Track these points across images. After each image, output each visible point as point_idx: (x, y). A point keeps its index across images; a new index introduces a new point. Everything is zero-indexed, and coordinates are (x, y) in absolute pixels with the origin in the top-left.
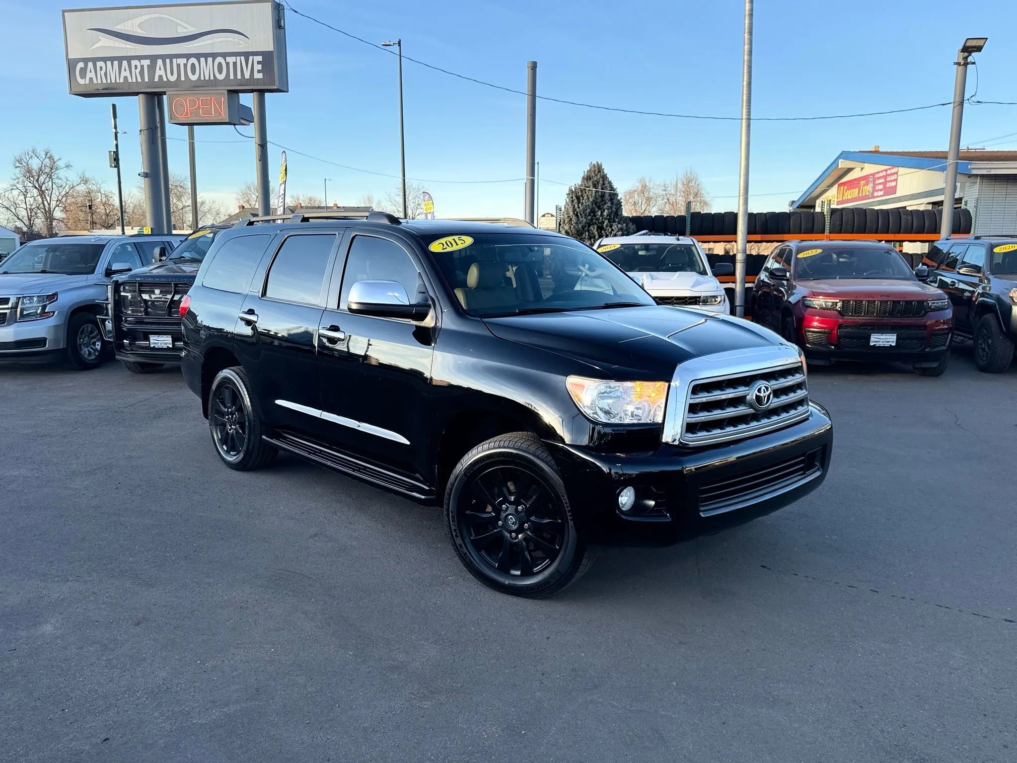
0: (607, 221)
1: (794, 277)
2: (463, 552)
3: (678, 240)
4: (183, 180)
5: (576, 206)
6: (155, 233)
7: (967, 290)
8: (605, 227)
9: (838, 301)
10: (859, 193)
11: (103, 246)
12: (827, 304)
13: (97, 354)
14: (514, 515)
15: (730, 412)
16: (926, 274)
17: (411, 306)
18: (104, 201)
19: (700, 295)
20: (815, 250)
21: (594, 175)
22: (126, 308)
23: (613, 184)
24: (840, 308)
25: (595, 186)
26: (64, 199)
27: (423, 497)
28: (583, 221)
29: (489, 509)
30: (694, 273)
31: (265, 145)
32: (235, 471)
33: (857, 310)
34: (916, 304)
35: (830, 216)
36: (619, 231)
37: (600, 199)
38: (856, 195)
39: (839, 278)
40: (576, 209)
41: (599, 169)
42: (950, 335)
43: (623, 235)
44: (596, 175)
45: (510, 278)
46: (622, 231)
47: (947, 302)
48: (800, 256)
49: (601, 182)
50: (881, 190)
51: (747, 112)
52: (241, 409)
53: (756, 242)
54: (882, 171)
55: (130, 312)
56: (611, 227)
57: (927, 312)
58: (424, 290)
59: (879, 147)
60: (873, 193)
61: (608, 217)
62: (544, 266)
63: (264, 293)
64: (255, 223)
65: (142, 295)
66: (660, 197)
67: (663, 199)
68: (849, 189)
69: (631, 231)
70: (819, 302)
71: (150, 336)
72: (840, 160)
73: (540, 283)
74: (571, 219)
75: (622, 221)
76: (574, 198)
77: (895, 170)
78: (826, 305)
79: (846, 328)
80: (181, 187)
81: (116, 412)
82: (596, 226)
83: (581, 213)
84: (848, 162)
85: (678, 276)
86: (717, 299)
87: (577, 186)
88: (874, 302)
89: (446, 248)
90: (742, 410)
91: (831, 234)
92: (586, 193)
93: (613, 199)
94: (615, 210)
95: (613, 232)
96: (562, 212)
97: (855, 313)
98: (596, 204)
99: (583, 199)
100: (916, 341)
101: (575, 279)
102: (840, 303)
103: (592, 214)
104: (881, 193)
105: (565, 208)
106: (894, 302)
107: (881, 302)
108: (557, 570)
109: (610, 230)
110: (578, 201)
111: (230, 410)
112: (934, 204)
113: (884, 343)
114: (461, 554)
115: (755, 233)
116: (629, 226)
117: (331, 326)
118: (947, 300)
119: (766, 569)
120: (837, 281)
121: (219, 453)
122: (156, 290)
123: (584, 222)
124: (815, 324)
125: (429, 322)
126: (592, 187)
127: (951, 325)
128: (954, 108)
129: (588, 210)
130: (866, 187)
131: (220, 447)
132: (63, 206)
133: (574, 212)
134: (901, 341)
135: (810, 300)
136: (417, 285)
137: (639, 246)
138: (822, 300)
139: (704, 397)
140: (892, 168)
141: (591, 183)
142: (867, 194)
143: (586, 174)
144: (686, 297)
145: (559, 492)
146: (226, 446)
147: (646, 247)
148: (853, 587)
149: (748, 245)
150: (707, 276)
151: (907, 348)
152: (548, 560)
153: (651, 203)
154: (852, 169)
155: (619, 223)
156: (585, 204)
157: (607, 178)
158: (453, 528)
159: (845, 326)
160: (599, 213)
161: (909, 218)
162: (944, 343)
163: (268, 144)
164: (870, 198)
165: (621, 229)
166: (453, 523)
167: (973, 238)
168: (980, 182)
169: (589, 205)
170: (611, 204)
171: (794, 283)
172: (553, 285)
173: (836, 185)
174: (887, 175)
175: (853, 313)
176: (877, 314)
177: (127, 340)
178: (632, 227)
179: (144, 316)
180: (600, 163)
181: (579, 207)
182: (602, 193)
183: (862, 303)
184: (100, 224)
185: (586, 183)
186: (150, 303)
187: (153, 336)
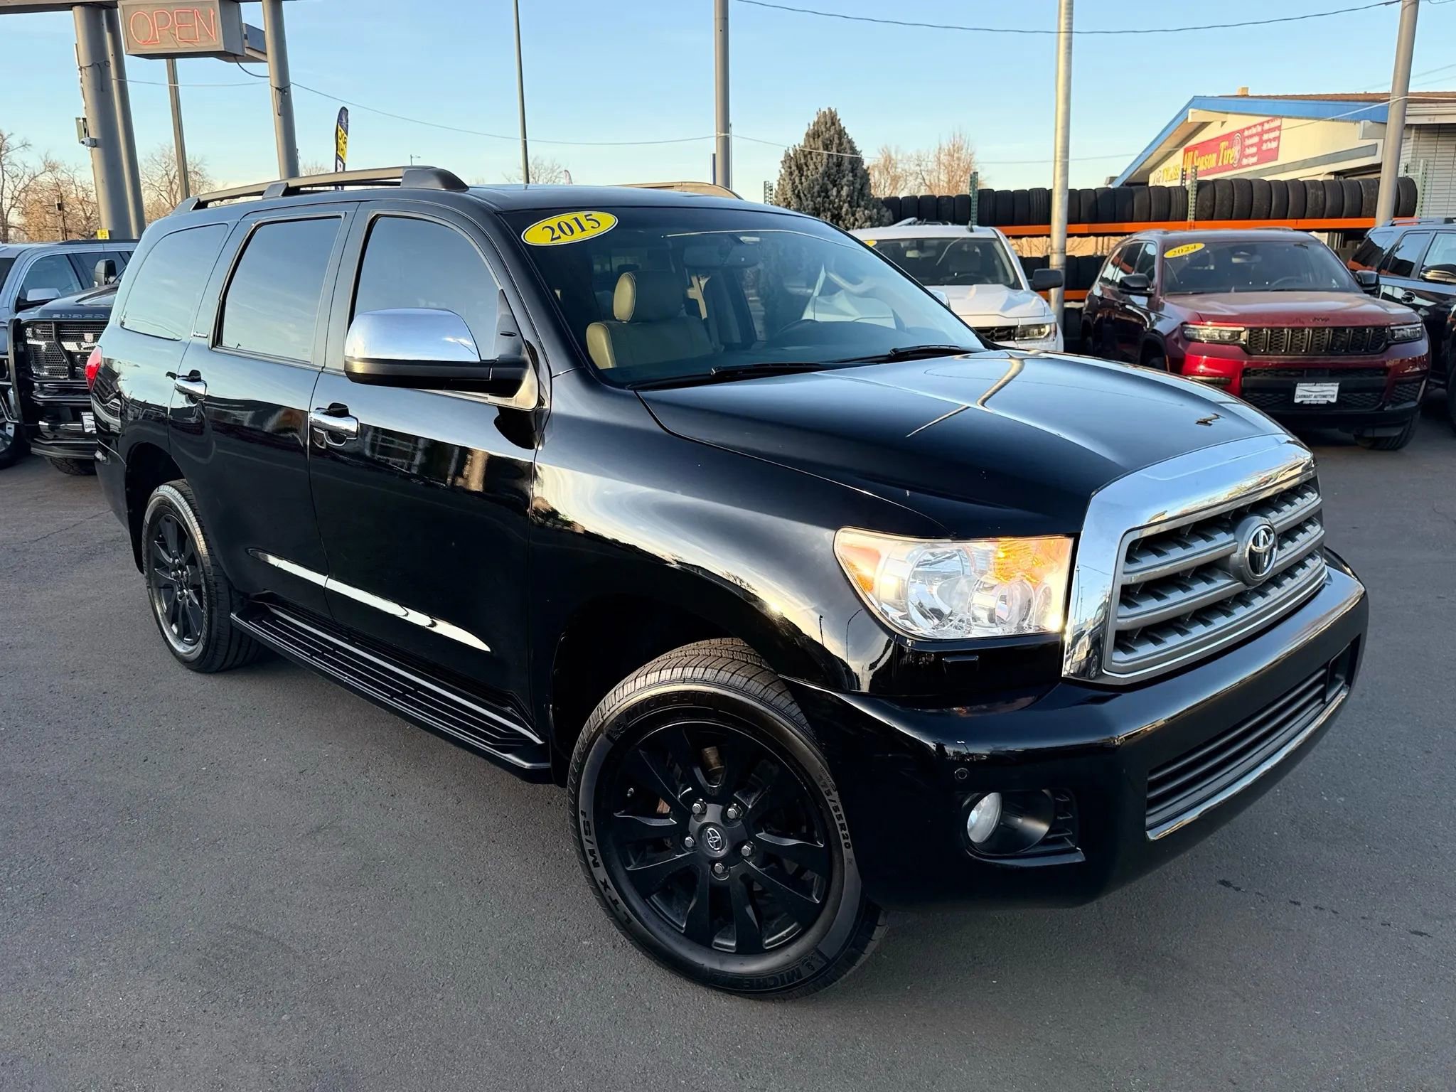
0: (846, 205)
1: (1161, 290)
2: (610, 897)
3: (972, 230)
4: (197, 162)
5: (797, 181)
6: (114, 238)
7: (1422, 306)
8: (843, 215)
9: (1242, 329)
10: (1217, 162)
11: (11, 261)
12: (1222, 333)
13: (9, 443)
14: (720, 827)
15: (1202, 592)
16: (1374, 282)
17: (484, 364)
18: (81, 197)
19: (1016, 324)
20: (1193, 245)
21: (824, 130)
22: (40, 366)
23: (856, 144)
24: (1245, 341)
25: (826, 147)
26: (23, 195)
27: (527, 765)
28: (808, 205)
29: (664, 807)
30: (1001, 286)
31: (286, 89)
32: (195, 673)
33: (1274, 344)
34: (1372, 331)
35: (1195, 193)
36: (866, 222)
37: (835, 169)
38: (1213, 164)
39: (1236, 291)
40: (797, 186)
41: (832, 120)
42: (1424, 383)
43: (872, 226)
44: (828, 129)
45: (696, 301)
46: (871, 221)
47: (1421, 327)
48: (1169, 255)
49: (836, 141)
50: (1253, 155)
51: (1067, 24)
52: (193, 559)
53: (1081, 235)
54: (1255, 126)
55: (46, 373)
56: (853, 214)
57: (1388, 346)
58: (512, 330)
59: (1247, 88)
60: (1240, 160)
61: (849, 199)
62: (744, 283)
63: (218, 339)
64: (210, 205)
65: (63, 343)
66: (911, 174)
67: (917, 178)
68: (1201, 155)
69: (885, 220)
70: (1207, 331)
71: (82, 414)
72: (1191, 110)
73: (751, 309)
74: (790, 202)
75: (871, 205)
76: (794, 168)
77: (1276, 123)
78: (1220, 336)
79: (1254, 375)
80: (196, 173)
81: (15, 550)
82: (829, 213)
83: (805, 192)
84: (1201, 112)
85: (977, 292)
86: (1042, 330)
87: (798, 148)
88: (1303, 329)
89: (559, 237)
90: (1221, 585)
91: (1197, 222)
92: (812, 159)
93: (856, 169)
94: (860, 187)
95: (857, 223)
96: (774, 191)
97: (1270, 350)
98: (829, 177)
99: (809, 169)
100: (1369, 394)
101: (803, 302)
102: (1245, 333)
103: (823, 194)
104: (1254, 159)
105: (779, 184)
106: (1336, 329)
107: (1314, 329)
108: (815, 949)
109: (851, 220)
110: (799, 172)
111: (177, 561)
112: (1337, 174)
113: (1318, 399)
114: (606, 901)
115: (1079, 221)
116: (882, 214)
117: (333, 406)
118: (1420, 325)
119: (1231, 890)
120: (1233, 295)
121: (166, 639)
122: (86, 334)
123: (810, 207)
124: (1202, 368)
125: (525, 398)
126: (822, 148)
127: (1425, 368)
128: (1403, 10)
129: (817, 188)
130: (1229, 151)
131: (167, 628)
132: (22, 206)
133: (794, 191)
134: (1346, 395)
135: (1194, 329)
136: (498, 317)
137: (907, 243)
138: (1211, 328)
139: (1153, 566)
140: (1272, 121)
141: (819, 143)
142: (1231, 162)
143: (812, 127)
144: (993, 328)
145: (820, 784)
146: (177, 625)
147: (920, 244)
148: (1421, 934)
149: (1070, 241)
150: (1022, 291)
151: (1355, 405)
152: (795, 924)
153: (899, 185)
154: (1209, 123)
155: (866, 209)
156: (811, 177)
157: (845, 134)
158: (588, 847)
159: (1255, 371)
160: (834, 192)
161: (1320, 193)
162: (1414, 397)
163: (292, 86)
164: (1235, 168)
165: (870, 218)
166: (588, 838)
167: (1443, 221)
168: (1415, 137)
169: (817, 180)
170: (853, 176)
171: (1162, 300)
172: (762, 311)
173: (1181, 151)
174: (1264, 132)
175: (1268, 349)
176: (1306, 351)
177: (45, 422)
178: (888, 214)
179: (69, 380)
180: (833, 110)
181: (802, 183)
182: (838, 159)
183: (1283, 331)
184: (78, 233)
185: (812, 143)
186: (79, 356)
187: (87, 413)
